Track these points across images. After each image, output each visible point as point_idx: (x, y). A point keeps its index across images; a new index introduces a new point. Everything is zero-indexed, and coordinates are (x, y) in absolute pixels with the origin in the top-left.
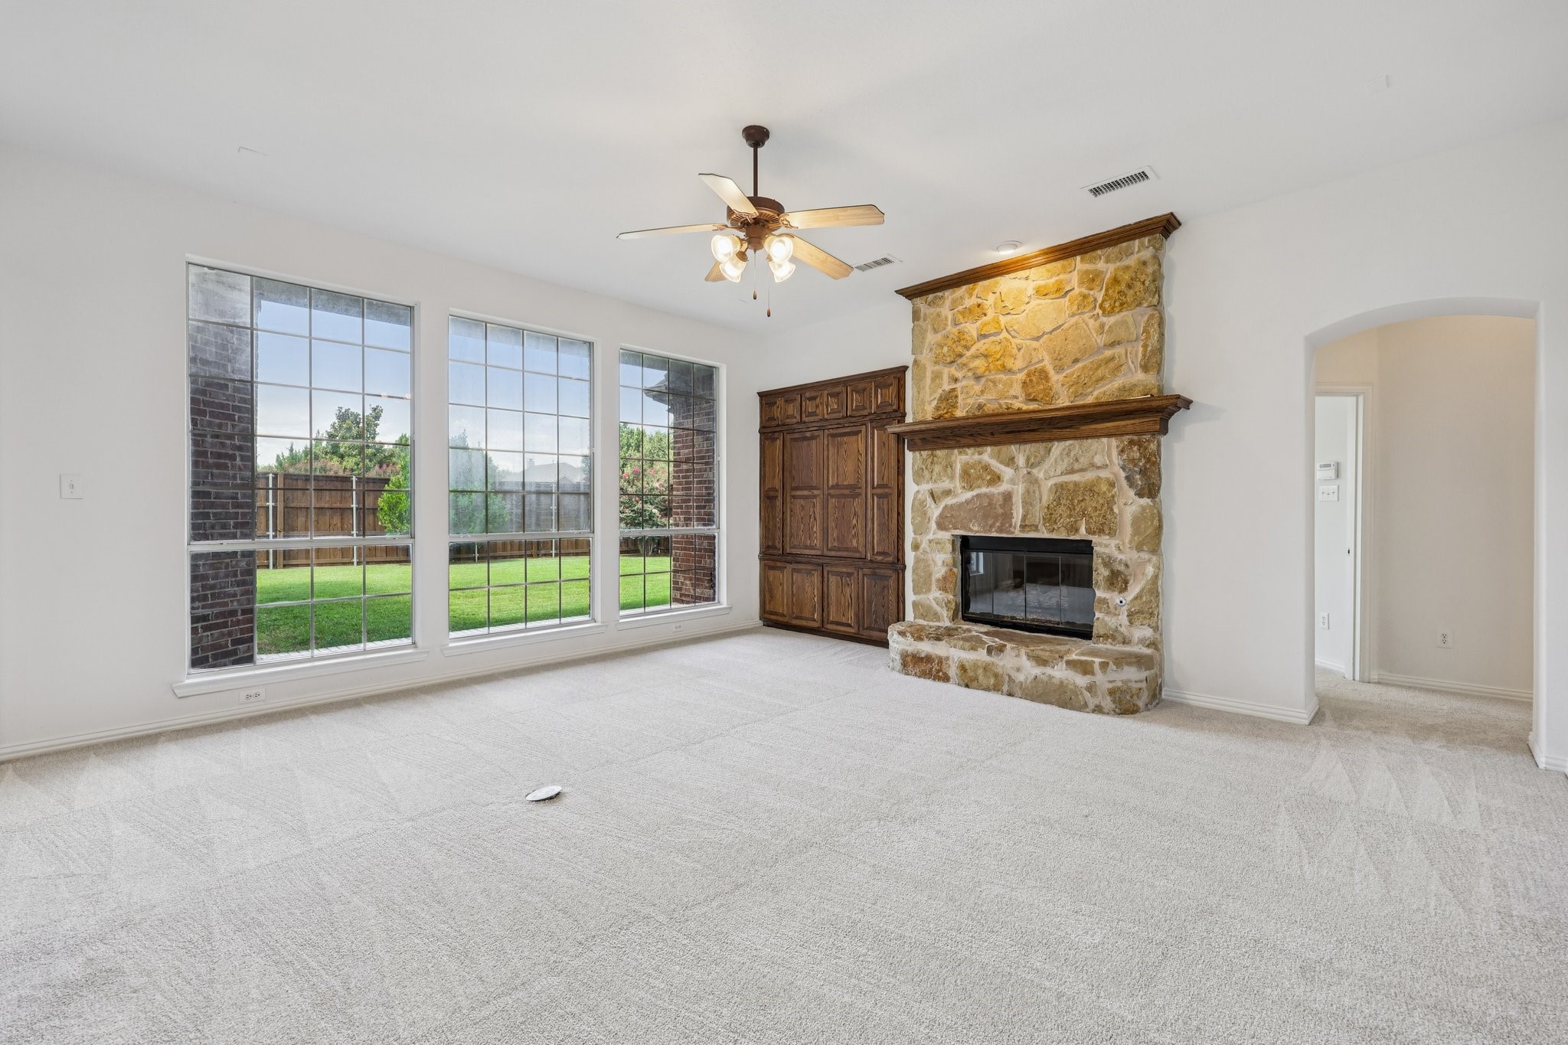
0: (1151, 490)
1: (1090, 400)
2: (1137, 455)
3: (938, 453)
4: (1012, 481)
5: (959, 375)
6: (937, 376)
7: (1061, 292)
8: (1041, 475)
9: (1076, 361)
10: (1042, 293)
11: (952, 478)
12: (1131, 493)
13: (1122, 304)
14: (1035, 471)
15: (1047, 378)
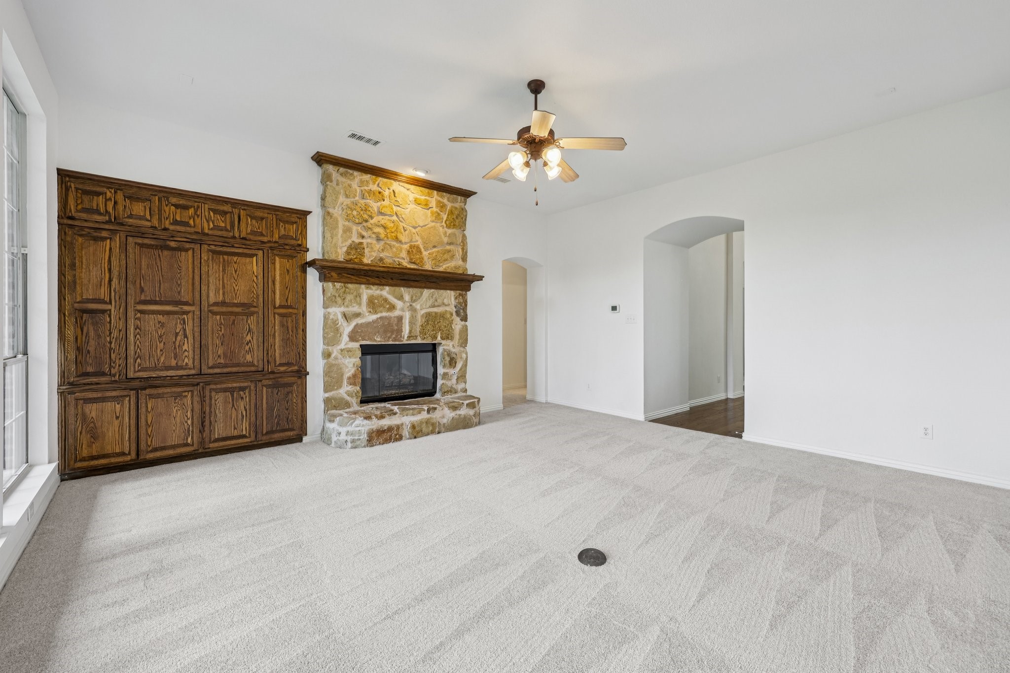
0: (465, 319)
1: (441, 269)
2: (462, 301)
3: (350, 286)
4: (403, 310)
5: (364, 233)
6: (347, 230)
7: (426, 206)
8: (418, 307)
9: (434, 247)
10: (417, 202)
11: (360, 304)
12: (458, 319)
13: (454, 225)
14: (414, 304)
15: (421, 252)
